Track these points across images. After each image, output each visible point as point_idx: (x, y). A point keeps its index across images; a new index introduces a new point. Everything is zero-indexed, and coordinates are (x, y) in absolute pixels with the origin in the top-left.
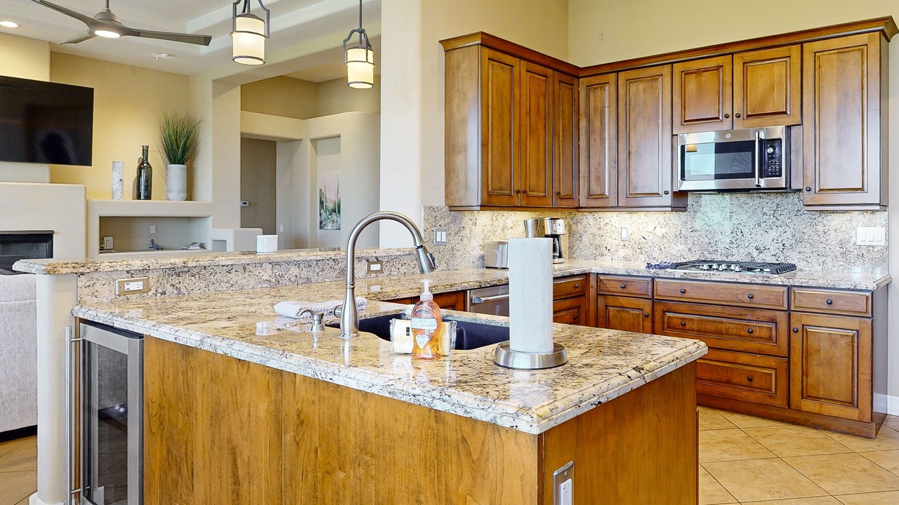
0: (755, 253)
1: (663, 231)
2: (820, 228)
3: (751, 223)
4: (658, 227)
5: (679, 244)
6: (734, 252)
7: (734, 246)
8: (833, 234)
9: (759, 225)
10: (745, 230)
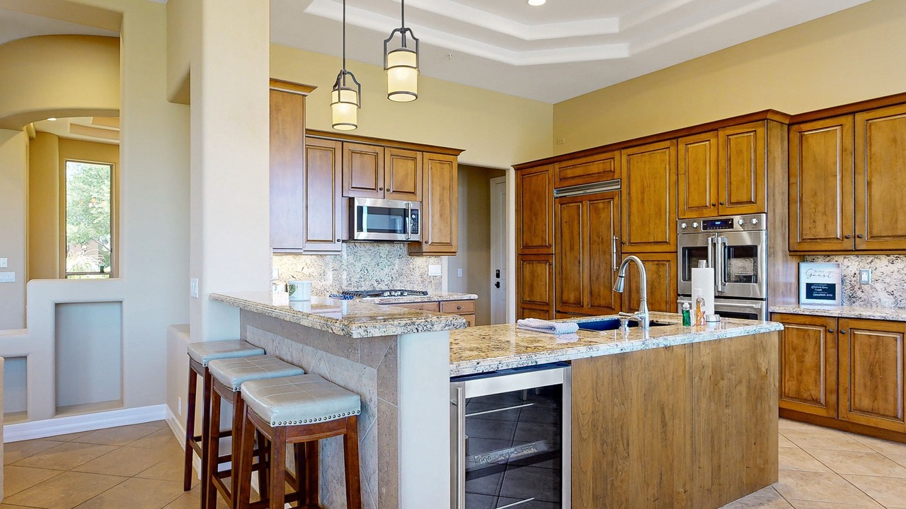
0: (376, 284)
1: (310, 270)
2: (411, 266)
3: (373, 263)
4: (306, 268)
5: (323, 281)
6: (363, 283)
7: (362, 280)
8: (418, 270)
9: (378, 265)
10: (369, 269)
